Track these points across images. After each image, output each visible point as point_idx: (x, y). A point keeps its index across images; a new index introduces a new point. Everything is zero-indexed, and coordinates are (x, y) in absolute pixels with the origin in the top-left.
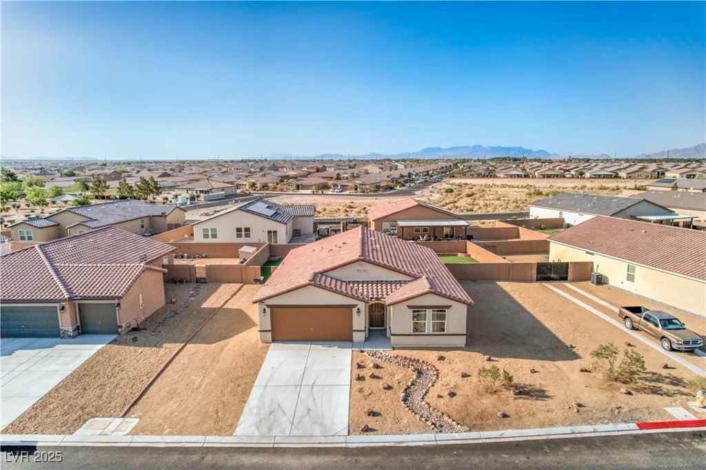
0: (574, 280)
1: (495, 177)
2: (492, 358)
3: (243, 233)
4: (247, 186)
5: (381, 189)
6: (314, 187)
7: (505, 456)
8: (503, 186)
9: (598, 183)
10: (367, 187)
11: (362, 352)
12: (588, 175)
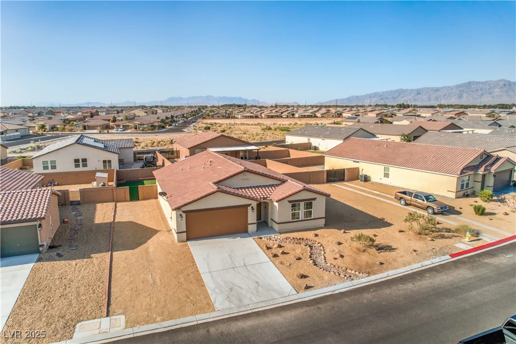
0: (348, 181)
1: (235, 118)
2: (346, 231)
3: (81, 163)
4: (36, 128)
5: (157, 128)
6: (99, 128)
7: (400, 286)
8: (242, 124)
9: (304, 121)
10: (145, 126)
11: (261, 238)
12: (297, 115)
